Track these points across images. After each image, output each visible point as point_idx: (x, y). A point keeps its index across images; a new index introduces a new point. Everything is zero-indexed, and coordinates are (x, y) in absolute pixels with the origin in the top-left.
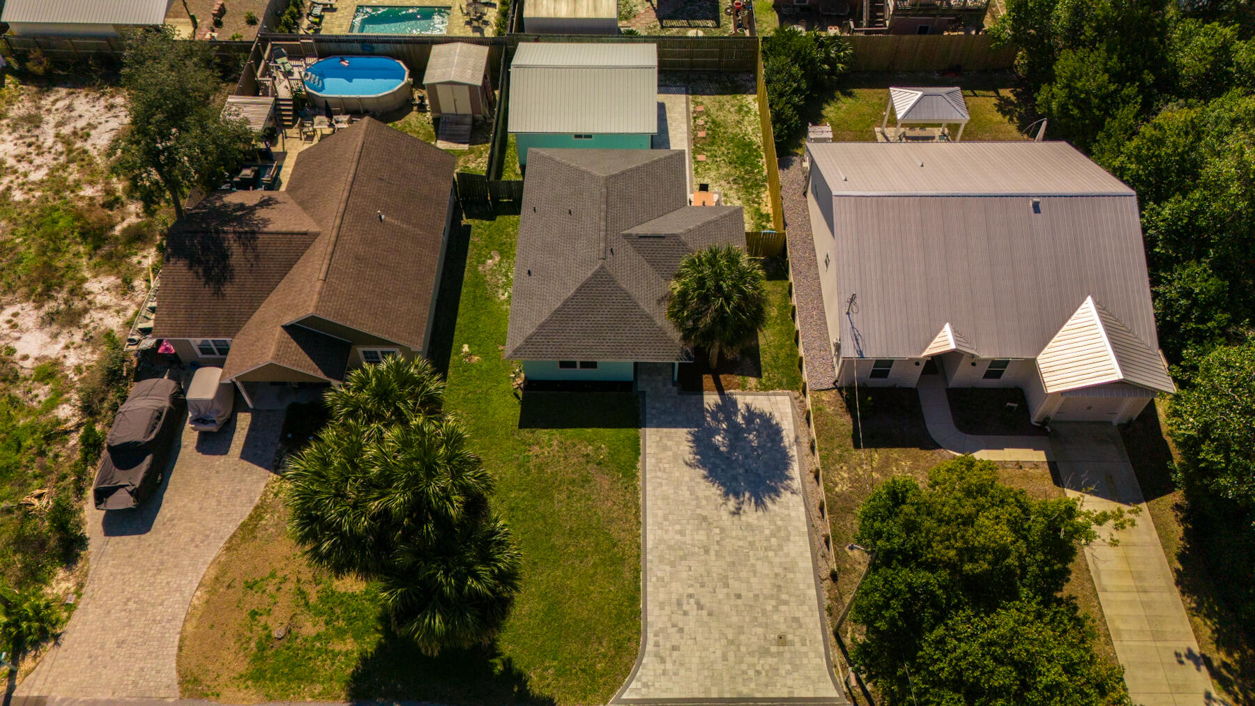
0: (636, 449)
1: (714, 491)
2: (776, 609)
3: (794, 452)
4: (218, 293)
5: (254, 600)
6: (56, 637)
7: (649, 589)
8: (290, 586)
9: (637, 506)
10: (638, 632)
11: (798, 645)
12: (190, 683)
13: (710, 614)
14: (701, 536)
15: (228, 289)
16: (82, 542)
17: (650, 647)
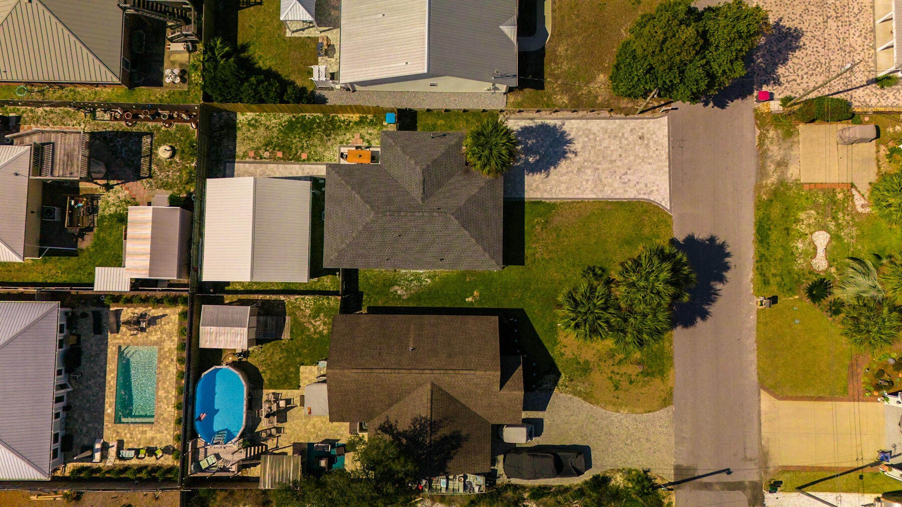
0: (537, 203)
1: (563, 165)
2: (626, 139)
3: (539, 122)
4: (466, 439)
5: (624, 384)
6: (645, 472)
7: (618, 197)
8: (616, 369)
9: (572, 203)
10: (639, 202)
11: (643, 131)
12: (666, 402)
13: (629, 169)
14: (589, 171)
15: (464, 433)
16: (596, 478)
17: (646, 197)
